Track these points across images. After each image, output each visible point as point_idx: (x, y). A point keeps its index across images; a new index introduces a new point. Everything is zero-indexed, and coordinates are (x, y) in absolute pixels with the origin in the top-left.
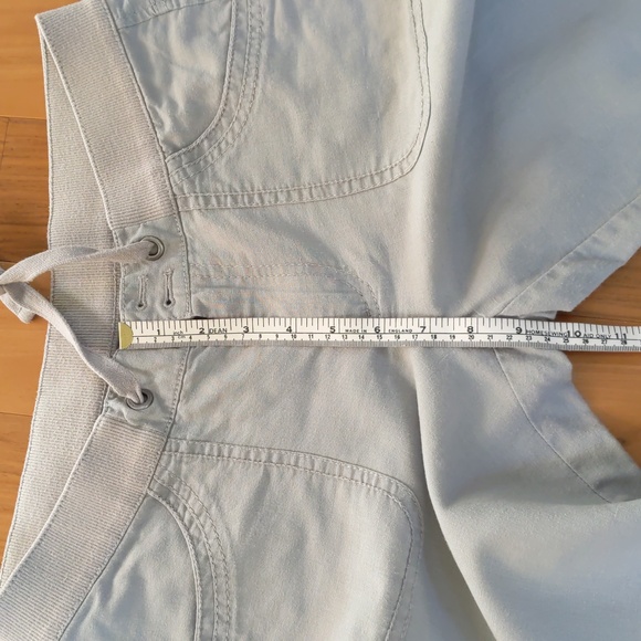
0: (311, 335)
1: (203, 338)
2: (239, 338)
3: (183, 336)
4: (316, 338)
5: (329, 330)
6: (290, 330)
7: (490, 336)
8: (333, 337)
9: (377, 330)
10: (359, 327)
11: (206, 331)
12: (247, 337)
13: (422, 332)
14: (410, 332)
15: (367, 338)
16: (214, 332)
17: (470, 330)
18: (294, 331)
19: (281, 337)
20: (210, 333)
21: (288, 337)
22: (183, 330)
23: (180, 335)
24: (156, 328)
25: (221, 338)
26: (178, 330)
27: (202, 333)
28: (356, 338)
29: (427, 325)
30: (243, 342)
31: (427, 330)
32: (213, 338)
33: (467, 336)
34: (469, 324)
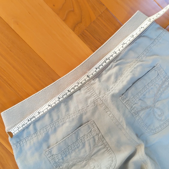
0: (55, 103)
1: (30, 122)
2: (38, 116)
3: (25, 125)
4: (56, 103)
5: (58, 99)
6: (49, 105)
7: (92, 74)
8: (60, 100)
9: (69, 91)
10: (64, 93)
11: (29, 120)
12: (40, 114)
13: (79, 84)
14: (76, 86)
15: (68, 94)
16: (32, 119)
17: (88, 76)
18: (50, 105)
19: (48, 109)
20: (31, 119)
21: (50, 107)
22: (24, 123)
23: (24, 125)
24: (17, 127)
25: (34, 119)
26: (22, 124)
27: (29, 121)
28: (65, 96)
29: (78, 82)
30: (40, 116)
31: (79, 83)
32: (32, 120)
33: (88, 78)
34: (87, 75)
